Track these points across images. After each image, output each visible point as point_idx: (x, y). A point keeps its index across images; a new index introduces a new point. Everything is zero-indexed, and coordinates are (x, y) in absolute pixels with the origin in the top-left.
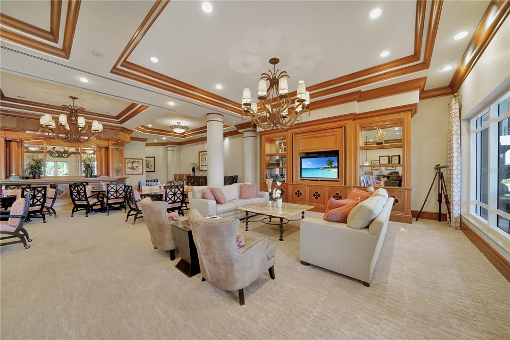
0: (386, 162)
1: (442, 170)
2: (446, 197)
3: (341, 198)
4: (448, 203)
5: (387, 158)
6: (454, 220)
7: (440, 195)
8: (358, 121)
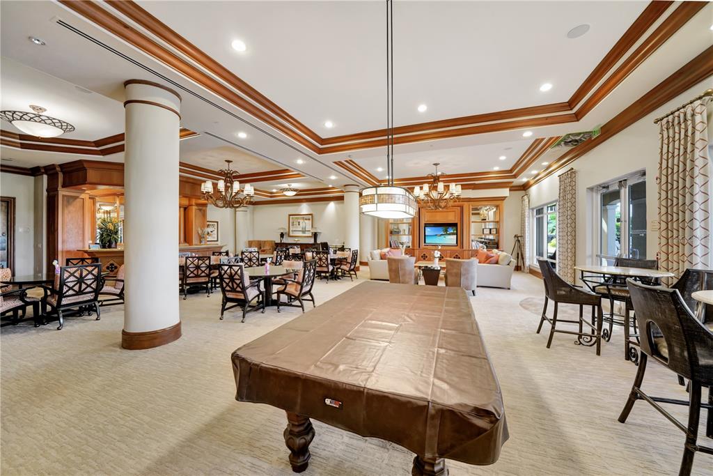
0: (488, 232)
1: (519, 238)
2: (522, 255)
3: (459, 258)
4: (523, 258)
5: (488, 230)
6: (526, 268)
7: (518, 254)
8: (470, 203)
